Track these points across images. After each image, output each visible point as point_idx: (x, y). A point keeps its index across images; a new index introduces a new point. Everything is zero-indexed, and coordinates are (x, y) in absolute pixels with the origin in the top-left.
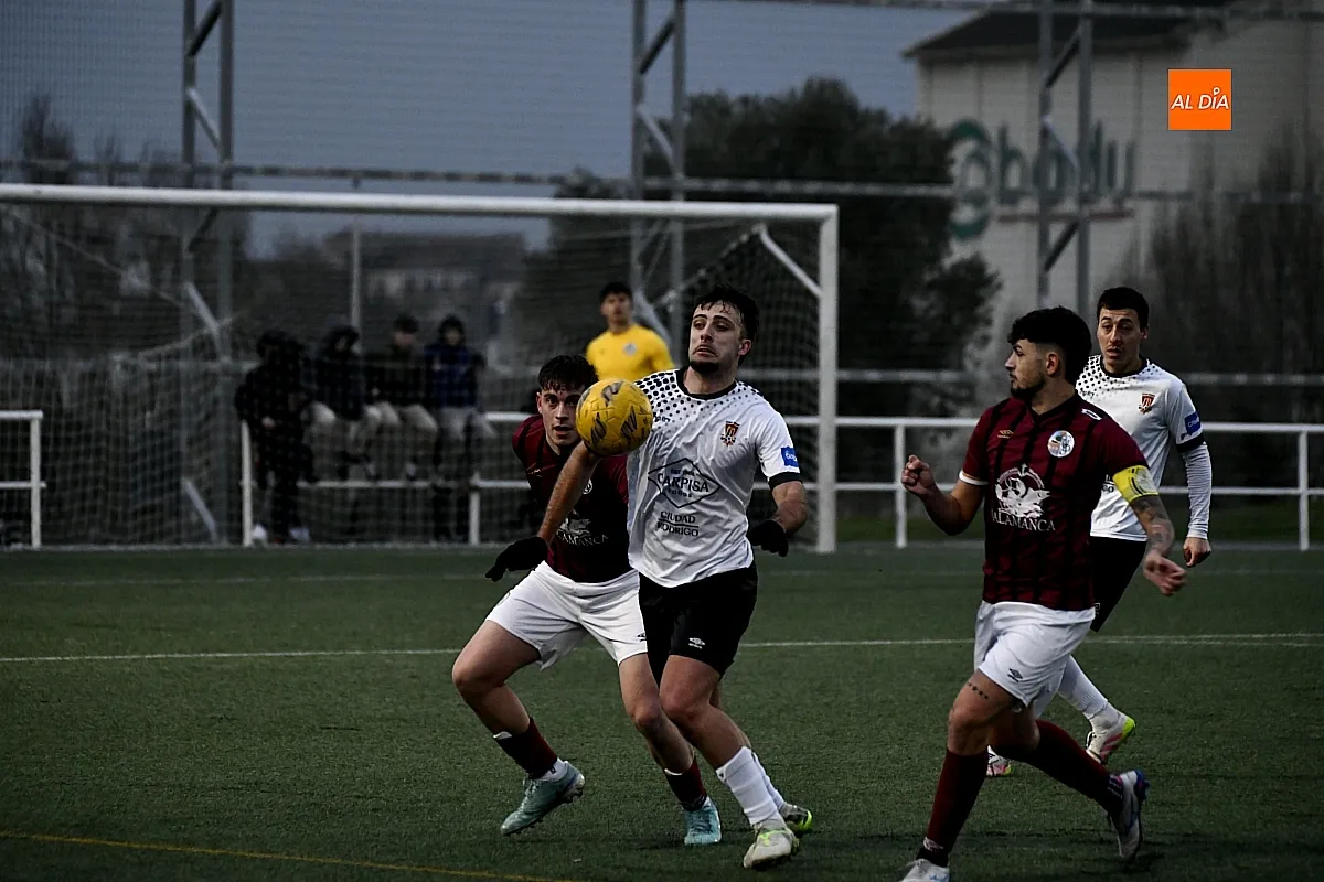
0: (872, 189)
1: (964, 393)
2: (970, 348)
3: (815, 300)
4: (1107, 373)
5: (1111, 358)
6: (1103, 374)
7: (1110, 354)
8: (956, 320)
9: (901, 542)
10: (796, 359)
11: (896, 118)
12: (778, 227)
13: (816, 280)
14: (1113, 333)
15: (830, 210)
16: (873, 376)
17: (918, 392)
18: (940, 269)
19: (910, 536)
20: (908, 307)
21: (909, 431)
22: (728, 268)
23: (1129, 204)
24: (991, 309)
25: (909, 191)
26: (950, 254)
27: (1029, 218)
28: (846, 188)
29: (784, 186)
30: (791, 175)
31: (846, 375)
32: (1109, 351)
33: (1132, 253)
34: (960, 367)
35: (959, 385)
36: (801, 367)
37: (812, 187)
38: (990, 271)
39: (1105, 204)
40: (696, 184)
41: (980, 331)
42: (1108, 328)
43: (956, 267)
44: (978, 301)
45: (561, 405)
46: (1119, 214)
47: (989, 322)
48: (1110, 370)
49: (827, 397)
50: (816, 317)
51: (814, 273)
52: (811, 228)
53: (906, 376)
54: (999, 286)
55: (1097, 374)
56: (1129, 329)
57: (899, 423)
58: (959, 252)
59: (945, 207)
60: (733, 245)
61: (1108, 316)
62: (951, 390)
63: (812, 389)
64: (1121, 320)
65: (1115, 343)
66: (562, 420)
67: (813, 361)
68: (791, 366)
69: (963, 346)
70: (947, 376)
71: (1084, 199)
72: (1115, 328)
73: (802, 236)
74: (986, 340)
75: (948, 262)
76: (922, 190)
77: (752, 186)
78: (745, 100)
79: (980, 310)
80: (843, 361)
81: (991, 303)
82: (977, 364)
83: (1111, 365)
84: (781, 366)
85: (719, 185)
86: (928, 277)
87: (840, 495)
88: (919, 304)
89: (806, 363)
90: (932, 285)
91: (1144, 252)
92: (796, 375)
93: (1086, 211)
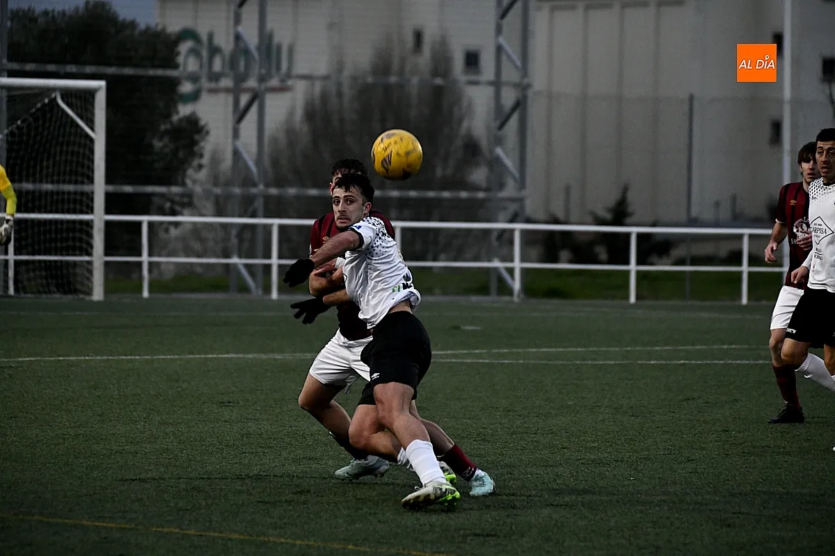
0: (128, 71)
1: (186, 200)
2: (190, 172)
3: (92, 140)
5: (824, 172)
8: (181, 154)
9: (146, 294)
10: (80, 179)
11: (142, 26)
12: (68, 94)
13: (92, 129)
15: (102, 84)
16: (128, 189)
17: (155, 199)
18: (171, 123)
19: (150, 291)
20: (151, 146)
21: (151, 224)
22: (36, 119)
23: (290, 83)
24: (203, 148)
25: (151, 72)
26: (177, 113)
27: (227, 90)
28: (111, 70)
29: (72, 68)
30: (76, 62)
31: (111, 188)
33: (291, 114)
34: (184, 184)
35: (182, 195)
36: (82, 183)
37: (89, 69)
38: (202, 123)
39: (274, 82)
40: (15, 66)
41: (195, 163)
43: (181, 120)
44: (194, 143)
46: (283, 89)
47: (201, 156)
49: (99, 202)
50: (92, 152)
51: (90, 122)
52: (90, 94)
53: (150, 189)
54: (207, 133)
57: (145, 219)
58: (184, 110)
59: (173, 83)
60: (39, 105)
62: (177, 199)
63: (90, 197)
65: (825, 162)
67: (91, 180)
68: (76, 182)
69: (185, 171)
70: (175, 189)
71: (262, 79)
73: (83, 101)
74: (200, 167)
75: (175, 118)
76: (160, 72)
77: (51, 68)
78: (46, 13)
79: (196, 149)
80: (109, 180)
81: (202, 144)
82: (195, 182)
84: (70, 182)
85: (29, 67)
86: (163, 127)
87: (107, 264)
88: (157, 144)
89: (85, 180)
90: (166, 132)
91: (299, 112)
92: (79, 188)
93: (263, 86)
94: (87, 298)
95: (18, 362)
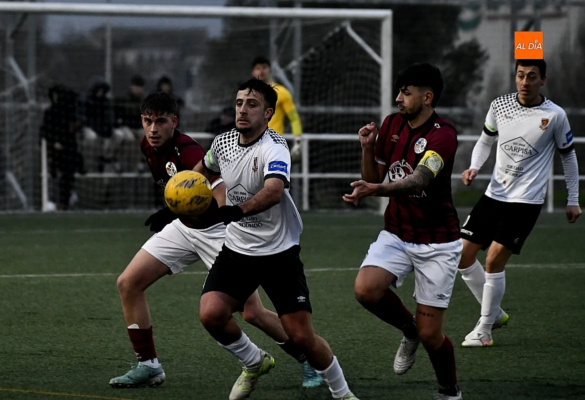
1: (466, 121)
2: (470, 94)
3: (377, 67)
4: (521, 104)
5: (524, 95)
6: (518, 104)
7: (523, 93)
8: (462, 77)
10: (368, 102)
12: (357, 23)
13: (379, 52)
14: (524, 80)
15: (387, 13)
18: (453, 47)
22: (328, 47)
23: (564, 9)
24: (482, 72)
26: (458, 38)
27: (505, 17)
32: (523, 91)
33: (566, 38)
34: (464, 105)
35: (464, 116)
36: (370, 105)
38: (483, 48)
39: (550, 9)
41: (476, 84)
42: (522, 77)
43: (462, 47)
44: (474, 67)
45: (153, 125)
46: (558, 15)
47: (481, 79)
48: (522, 101)
50: (379, 75)
51: (378, 50)
52: (376, 23)
54: (488, 58)
55: (515, 105)
56: (534, 78)
58: (463, 37)
59: (455, 11)
60: (331, 34)
61: (522, 70)
62: (459, 119)
64: (530, 72)
65: (526, 86)
66: (154, 133)
67: (378, 102)
68: (365, 105)
69: (465, 93)
70: (457, 111)
71: (537, 7)
72: (525, 77)
73: (371, 29)
74: (479, 90)
75: (457, 44)
79: (476, 72)
81: (482, 68)
82: (474, 104)
83: (523, 99)
84: (359, 105)
86: (446, 52)
88: (441, 68)
89: (373, 103)
90: (448, 57)
91: (573, 37)
92: (368, 110)
93: (539, 13)
94: (376, 213)
95: (311, 272)
